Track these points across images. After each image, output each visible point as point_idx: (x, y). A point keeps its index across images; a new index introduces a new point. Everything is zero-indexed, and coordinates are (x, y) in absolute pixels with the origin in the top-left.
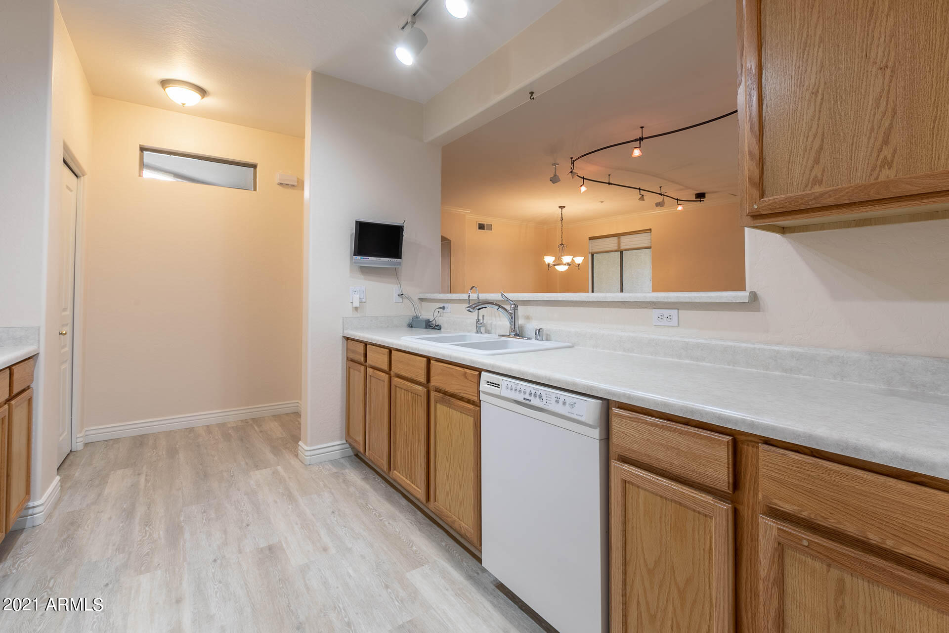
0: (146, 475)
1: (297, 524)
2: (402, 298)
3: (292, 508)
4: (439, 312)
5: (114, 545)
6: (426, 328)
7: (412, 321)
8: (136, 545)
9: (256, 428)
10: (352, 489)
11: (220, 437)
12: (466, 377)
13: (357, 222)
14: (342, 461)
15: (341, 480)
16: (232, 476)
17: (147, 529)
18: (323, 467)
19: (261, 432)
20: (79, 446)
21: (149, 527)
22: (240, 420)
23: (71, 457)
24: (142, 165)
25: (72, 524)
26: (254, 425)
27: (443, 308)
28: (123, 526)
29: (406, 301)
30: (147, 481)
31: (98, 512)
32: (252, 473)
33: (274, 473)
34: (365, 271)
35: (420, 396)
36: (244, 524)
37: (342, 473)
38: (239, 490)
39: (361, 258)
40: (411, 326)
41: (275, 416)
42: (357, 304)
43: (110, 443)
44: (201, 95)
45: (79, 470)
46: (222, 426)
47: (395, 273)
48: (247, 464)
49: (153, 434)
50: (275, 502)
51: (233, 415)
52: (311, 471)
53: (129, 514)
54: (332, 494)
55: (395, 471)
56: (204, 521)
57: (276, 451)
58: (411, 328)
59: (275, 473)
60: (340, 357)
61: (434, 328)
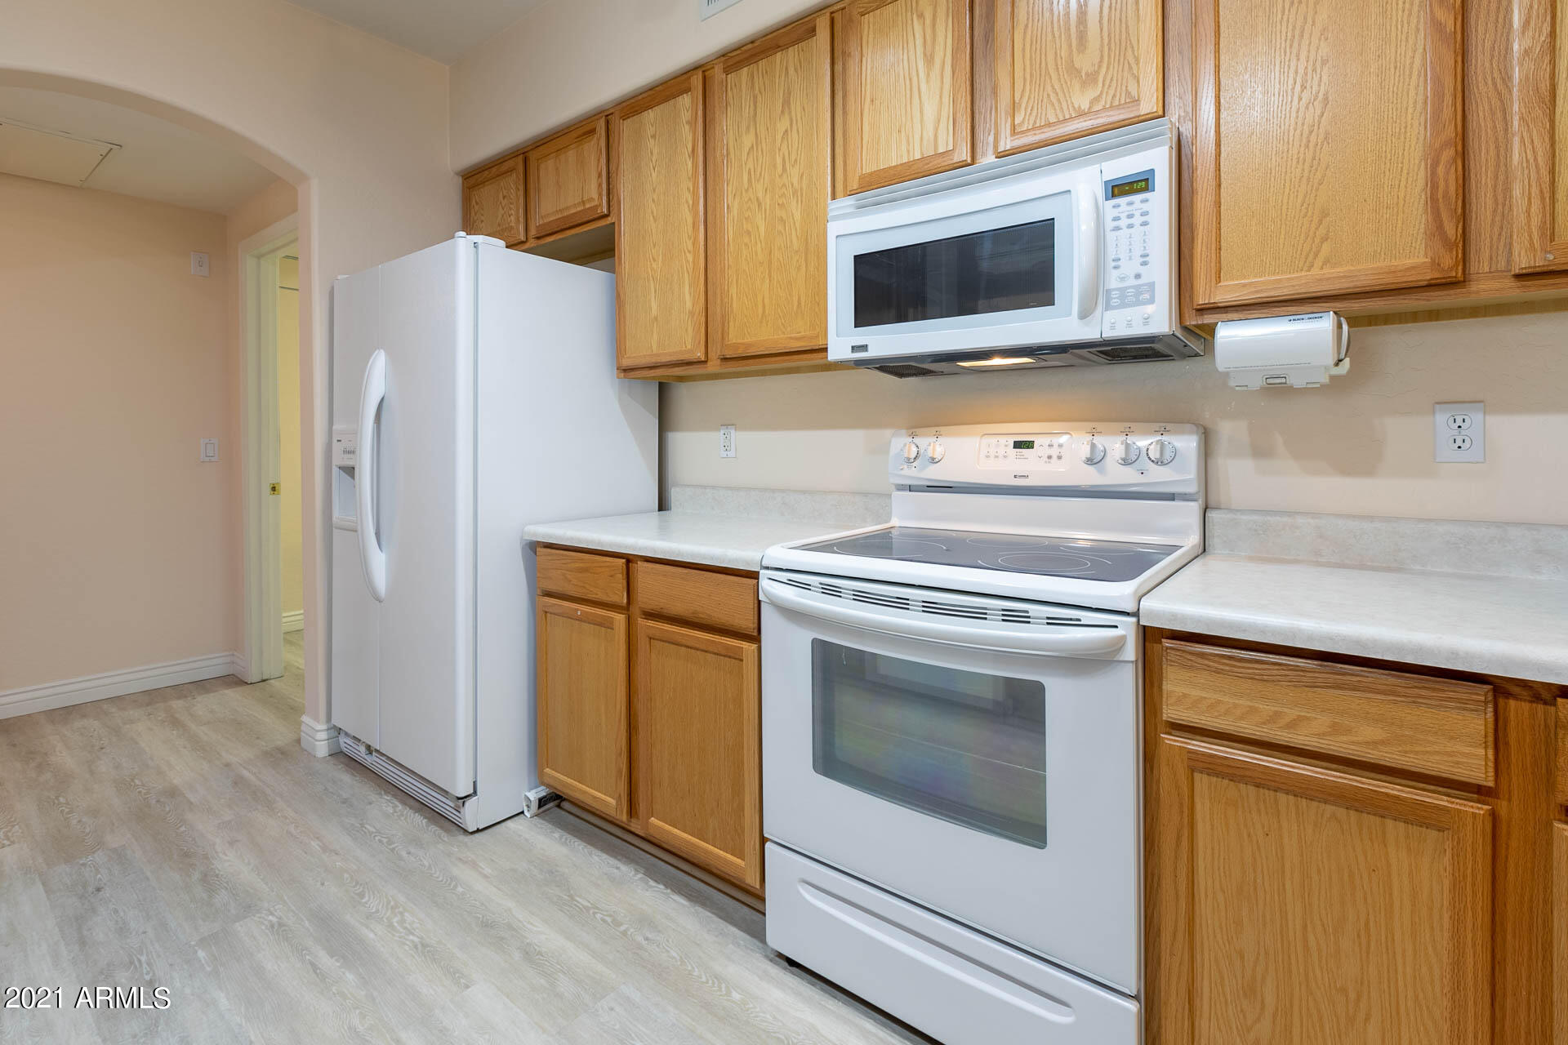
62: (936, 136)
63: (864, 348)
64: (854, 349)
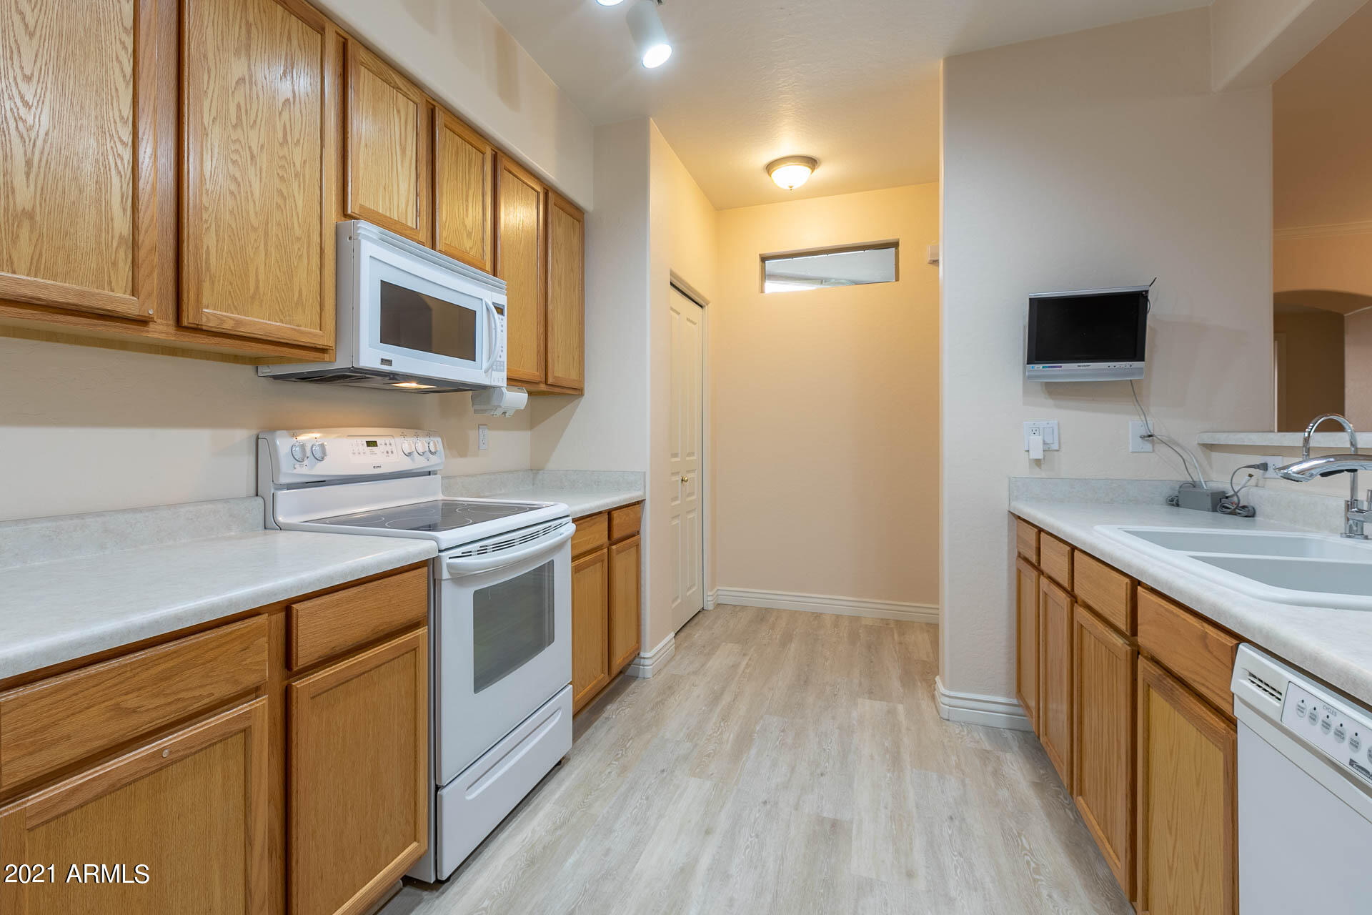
0: (750, 659)
1: (886, 808)
2: (1153, 443)
3: (890, 778)
4: (1251, 476)
5: (688, 729)
6: (1214, 510)
7: (1179, 492)
8: (704, 738)
9: (896, 636)
10: (1004, 794)
11: (845, 635)
12: (1206, 646)
13: (1031, 300)
14: (1008, 734)
15: (990, 769)
16: (835, 695)
17: (722, 724)
18: (968, 733)
19: (900, 643)
20: (710, 606)
21: (724, 724)
22: (878, 619)
23: (701, 615)
24: (765, 276)
25: (670, 688)
26: (895, 631)
27: (1264, 467)
28: (704, 710)
29: (1163, 449)
30: (748, 665)
31: (693, 685)
32: (860, 700)
33: (889, 712)
34: (1055, 390)
35: (1120, 660)
36: (819, 771)
37: (998, 758)
38: (834, 718)
39: (1043, 367)
40: (1174, 502)
41: (931, 624)
42: (1037, 453)
43: (737, 609)
44: (809, 167)
45: (700, 632)
46: (855, 619)
47: (1132, 393)
48: (860, 684)
49: (778, 610)
50: (872, 757)
51: (871, 608)
52: (946, 732)
53: (716, 698)
54: (964, 785)
55: (1080, 798)
56: (778, 743)
57: (907, 679)
58: (1176, 509)
59: (891, 712)
60: (1005, 548)
61: (1233, 513)
62: (406, 211)
63: (389, 362)
64: (384, 361)
